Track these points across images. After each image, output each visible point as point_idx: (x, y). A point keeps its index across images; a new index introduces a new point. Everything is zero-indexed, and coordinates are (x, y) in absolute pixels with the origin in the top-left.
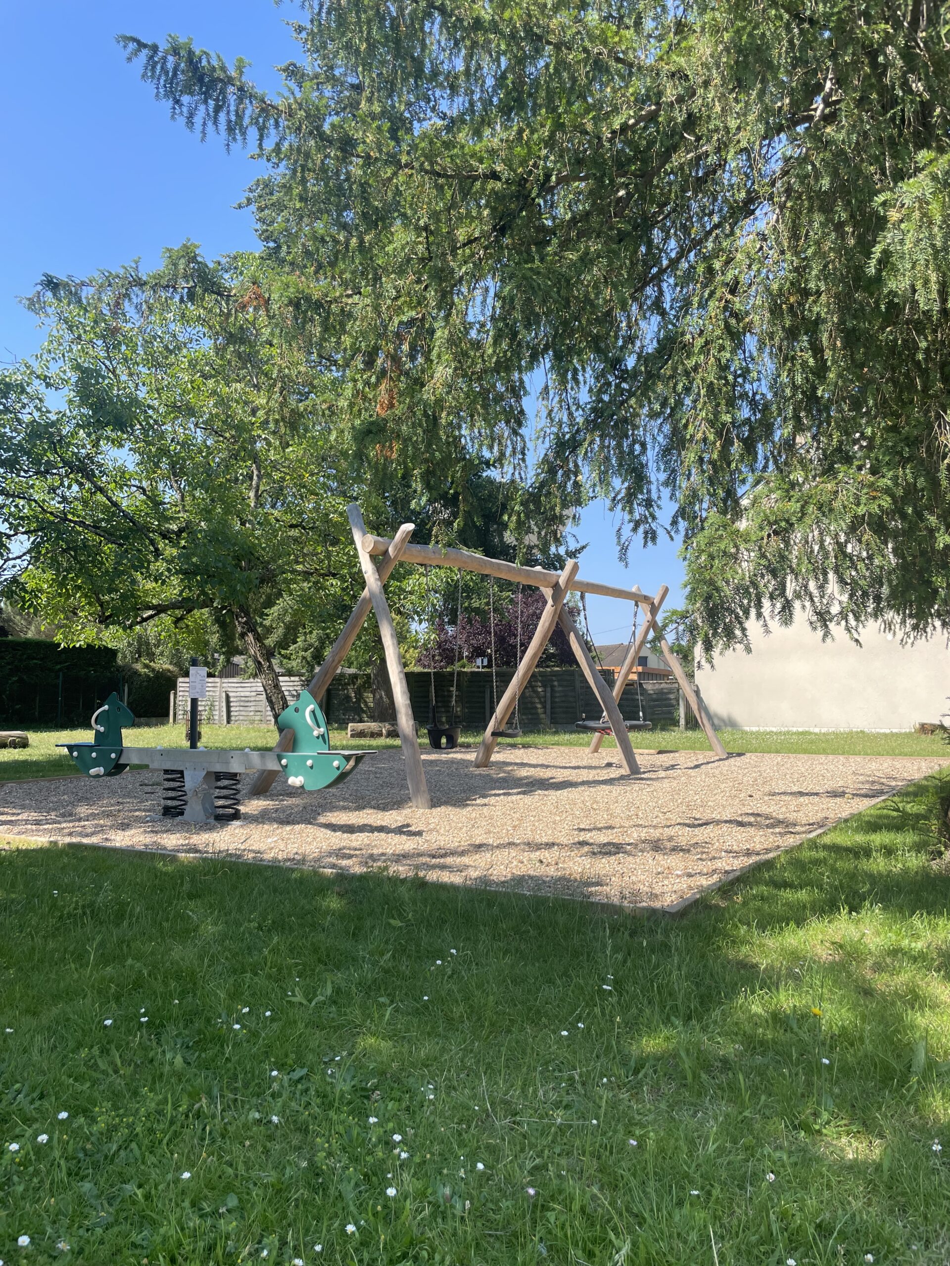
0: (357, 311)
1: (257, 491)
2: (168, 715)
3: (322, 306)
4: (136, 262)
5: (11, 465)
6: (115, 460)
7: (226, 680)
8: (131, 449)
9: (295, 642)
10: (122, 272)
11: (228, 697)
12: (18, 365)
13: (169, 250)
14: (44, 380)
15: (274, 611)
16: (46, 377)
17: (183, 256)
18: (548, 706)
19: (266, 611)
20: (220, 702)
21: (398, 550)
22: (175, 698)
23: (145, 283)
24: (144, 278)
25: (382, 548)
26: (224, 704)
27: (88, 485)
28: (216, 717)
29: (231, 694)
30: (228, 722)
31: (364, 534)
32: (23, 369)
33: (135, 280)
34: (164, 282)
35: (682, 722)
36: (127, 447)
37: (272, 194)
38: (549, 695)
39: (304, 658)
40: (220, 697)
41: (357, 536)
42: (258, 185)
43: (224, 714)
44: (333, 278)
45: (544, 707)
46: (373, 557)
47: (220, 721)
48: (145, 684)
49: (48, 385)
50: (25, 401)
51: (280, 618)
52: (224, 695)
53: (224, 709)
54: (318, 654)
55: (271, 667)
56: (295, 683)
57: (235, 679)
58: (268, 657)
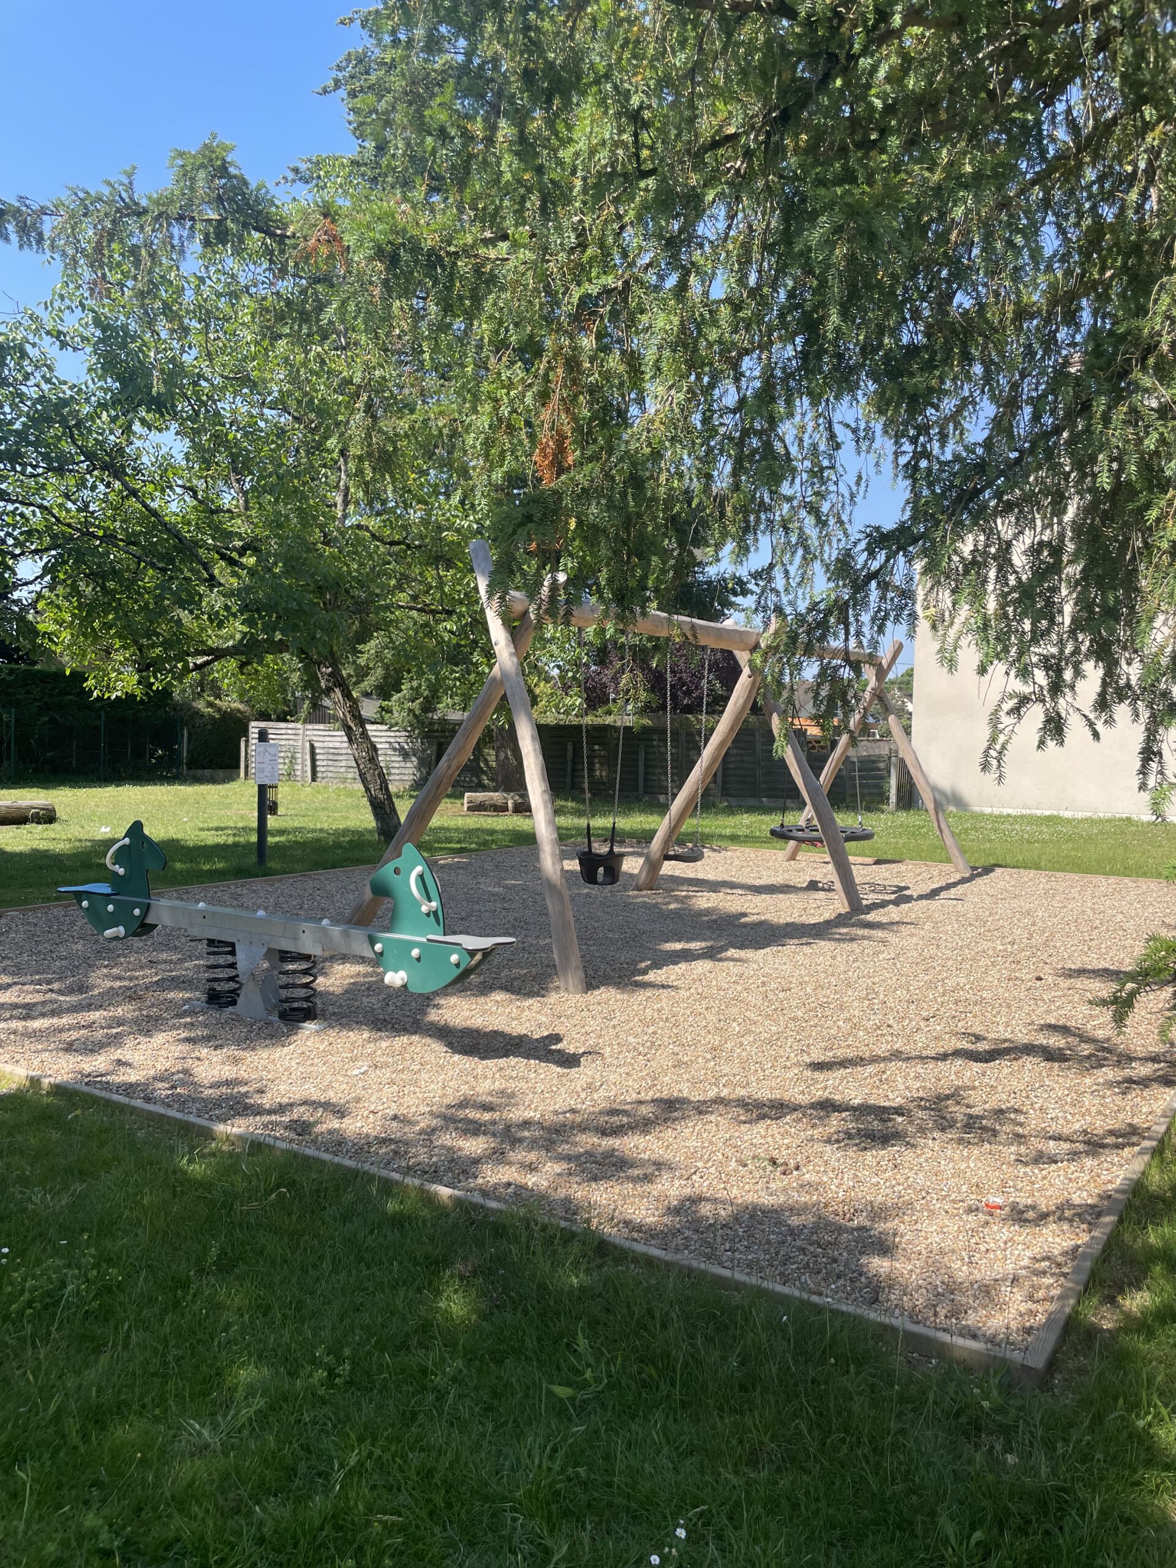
0: (506, 274)
1: (346, 496)
2: (238, 767)
3: (440, 259)
4: (129, 175)
5: (13, 457)
6: (158, 447)
7: (310, 727)
8: (177, 433)
9: (400, 691)
10: (106, 191)
11: (312, 747)
12: (19, 317)
13: (181, 154)
14: (57, 338)
15: (371, 647)
16: (60, 333)
17: (202, 166)
19: (359, 647)
20: (303, 753)
22: (247, 746)
23: (145, 211)
24: (144, 203)
26: (308, 757)
27: (117, 485)
28: (298, 773)
29: (316, 745)
30: (314, 780)
32: (26, 322)
33: (127, 207)
34: (174, 210)
35: (893, 798)
36: (173, 431)
37: (367, 73)
39: (410, 710)
40: (303, 748)
42: (348, 60)
43: (309, 769)
44: (461, 210)
46: (507, 622)
47: (303, 777)
48: (209, 727)
49: (64, 345)
50: (29, 369)
51: (379, 655)
52: (308, 744)
53: (308, 763)
54: (429, 706)
55: (365, 734)
56: (400, 737)
57: (322, 726)
58: (362, 722)
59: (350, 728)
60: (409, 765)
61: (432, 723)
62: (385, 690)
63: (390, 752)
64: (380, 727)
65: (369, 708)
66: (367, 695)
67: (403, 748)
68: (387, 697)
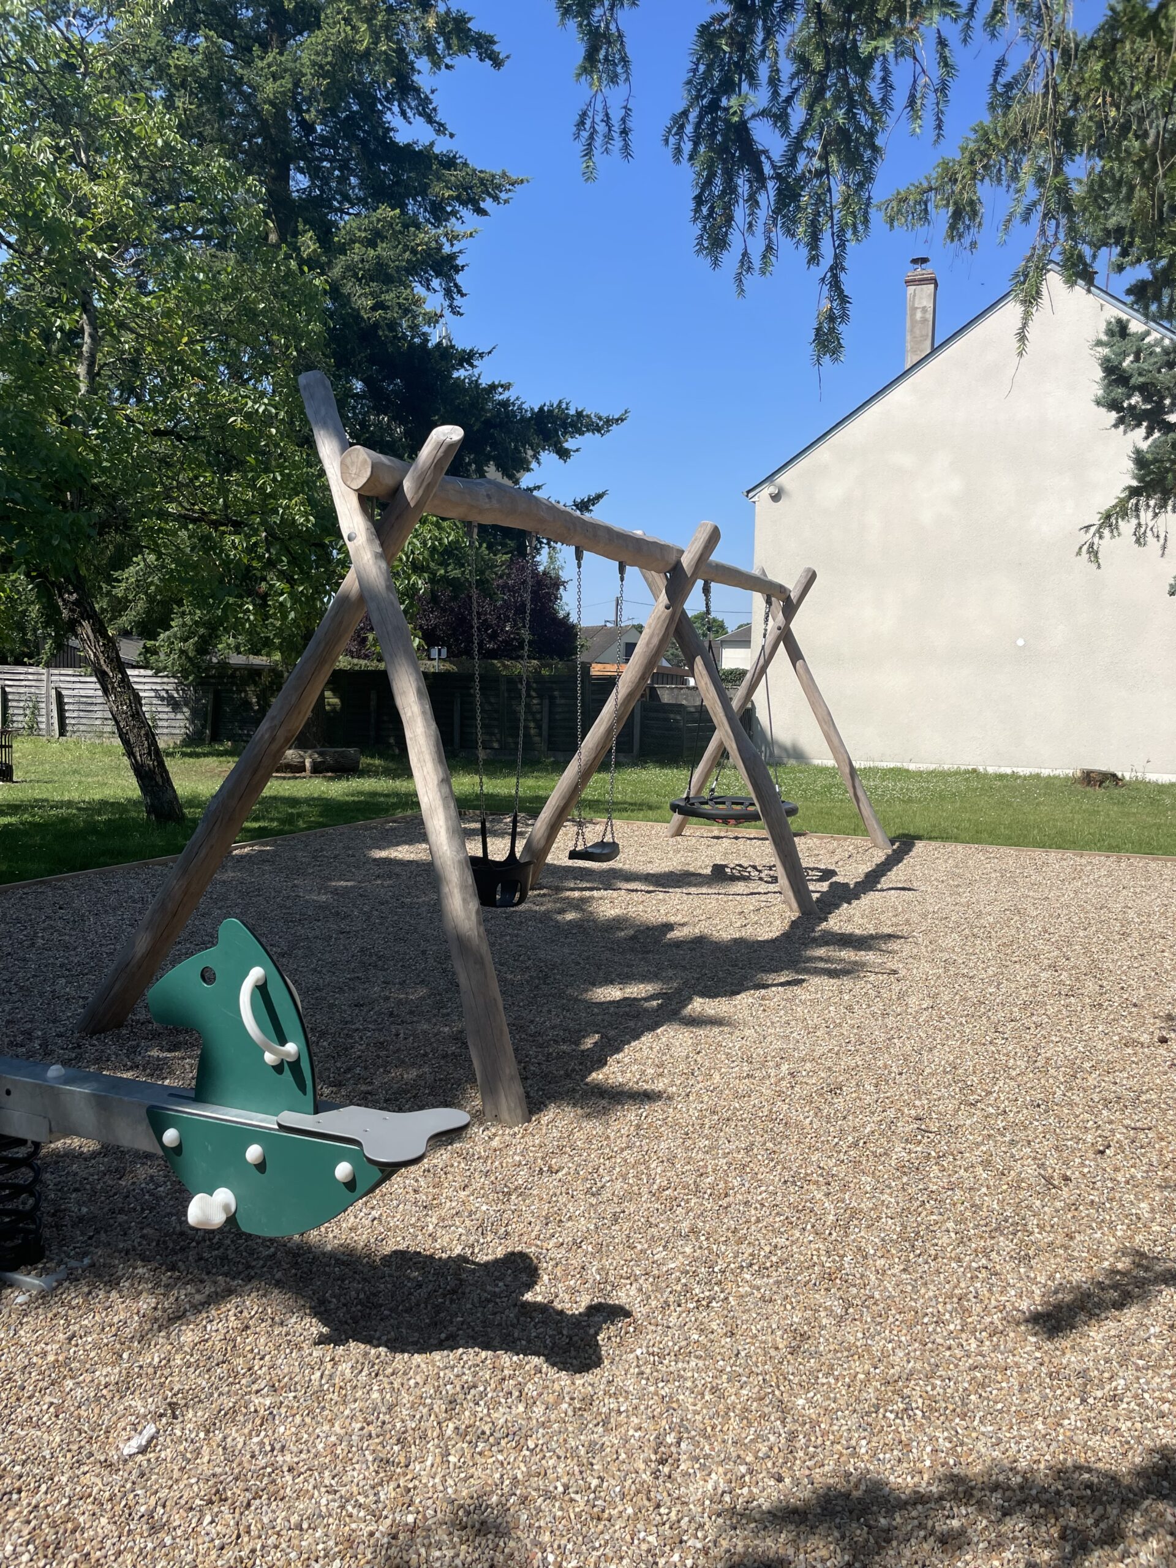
1: (91, 365)
7: (56, 672)
9: (168, 627)
11: (59, 696)
15: (130, 574)
18: (545, 726)
19: (116, 574)
20: (48, 703)
21: (427, 487)
25: (389, 481)
26: (54, 707)
28: (43, 726)
29: (64, 692)
30: (62, 732)
31: (345, 446)
38: (546, 709)
39: (182, 652)
40: (48, 696)
41: (327, 449)
43: (55, 721)
45: (539, 727)
46: (367, 500)
47: (49, 731)
51: (141, 585)
52: (53, 692)
53: (55, 714)
54: (204, 647)
55: (125, 681)
56: (168, 684)
57: (70, 671)
58: (120, 666)
59: (104, 673)
60: (179, 716)
61: (210, 666)
62: (148, 629)
63: (155, 701)
64: (142, 672)
65: (129, 650)
66: (126, 634)
67: (173, 697)
68: (154, 636)
